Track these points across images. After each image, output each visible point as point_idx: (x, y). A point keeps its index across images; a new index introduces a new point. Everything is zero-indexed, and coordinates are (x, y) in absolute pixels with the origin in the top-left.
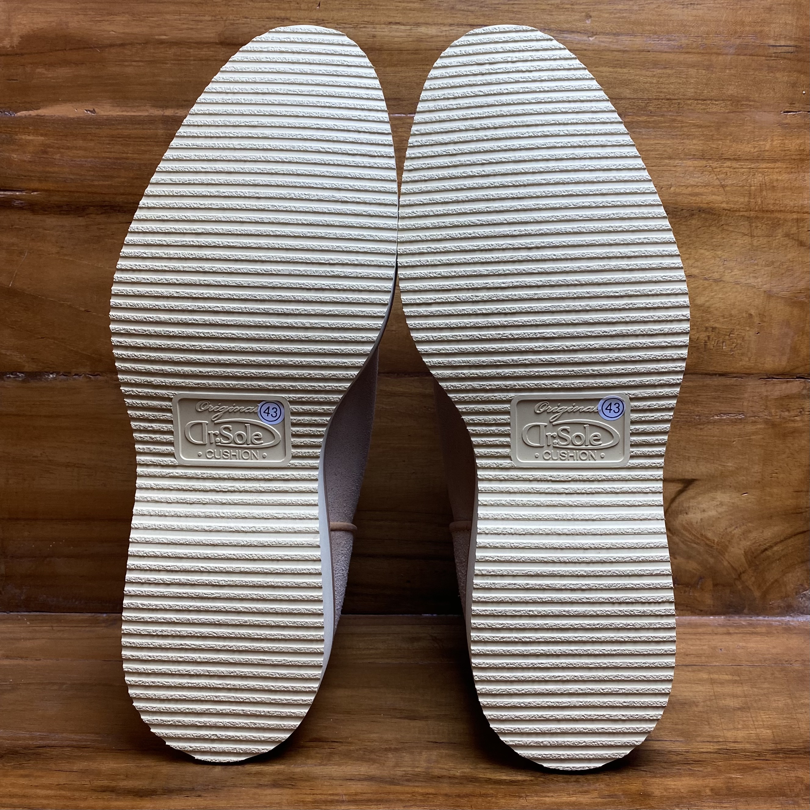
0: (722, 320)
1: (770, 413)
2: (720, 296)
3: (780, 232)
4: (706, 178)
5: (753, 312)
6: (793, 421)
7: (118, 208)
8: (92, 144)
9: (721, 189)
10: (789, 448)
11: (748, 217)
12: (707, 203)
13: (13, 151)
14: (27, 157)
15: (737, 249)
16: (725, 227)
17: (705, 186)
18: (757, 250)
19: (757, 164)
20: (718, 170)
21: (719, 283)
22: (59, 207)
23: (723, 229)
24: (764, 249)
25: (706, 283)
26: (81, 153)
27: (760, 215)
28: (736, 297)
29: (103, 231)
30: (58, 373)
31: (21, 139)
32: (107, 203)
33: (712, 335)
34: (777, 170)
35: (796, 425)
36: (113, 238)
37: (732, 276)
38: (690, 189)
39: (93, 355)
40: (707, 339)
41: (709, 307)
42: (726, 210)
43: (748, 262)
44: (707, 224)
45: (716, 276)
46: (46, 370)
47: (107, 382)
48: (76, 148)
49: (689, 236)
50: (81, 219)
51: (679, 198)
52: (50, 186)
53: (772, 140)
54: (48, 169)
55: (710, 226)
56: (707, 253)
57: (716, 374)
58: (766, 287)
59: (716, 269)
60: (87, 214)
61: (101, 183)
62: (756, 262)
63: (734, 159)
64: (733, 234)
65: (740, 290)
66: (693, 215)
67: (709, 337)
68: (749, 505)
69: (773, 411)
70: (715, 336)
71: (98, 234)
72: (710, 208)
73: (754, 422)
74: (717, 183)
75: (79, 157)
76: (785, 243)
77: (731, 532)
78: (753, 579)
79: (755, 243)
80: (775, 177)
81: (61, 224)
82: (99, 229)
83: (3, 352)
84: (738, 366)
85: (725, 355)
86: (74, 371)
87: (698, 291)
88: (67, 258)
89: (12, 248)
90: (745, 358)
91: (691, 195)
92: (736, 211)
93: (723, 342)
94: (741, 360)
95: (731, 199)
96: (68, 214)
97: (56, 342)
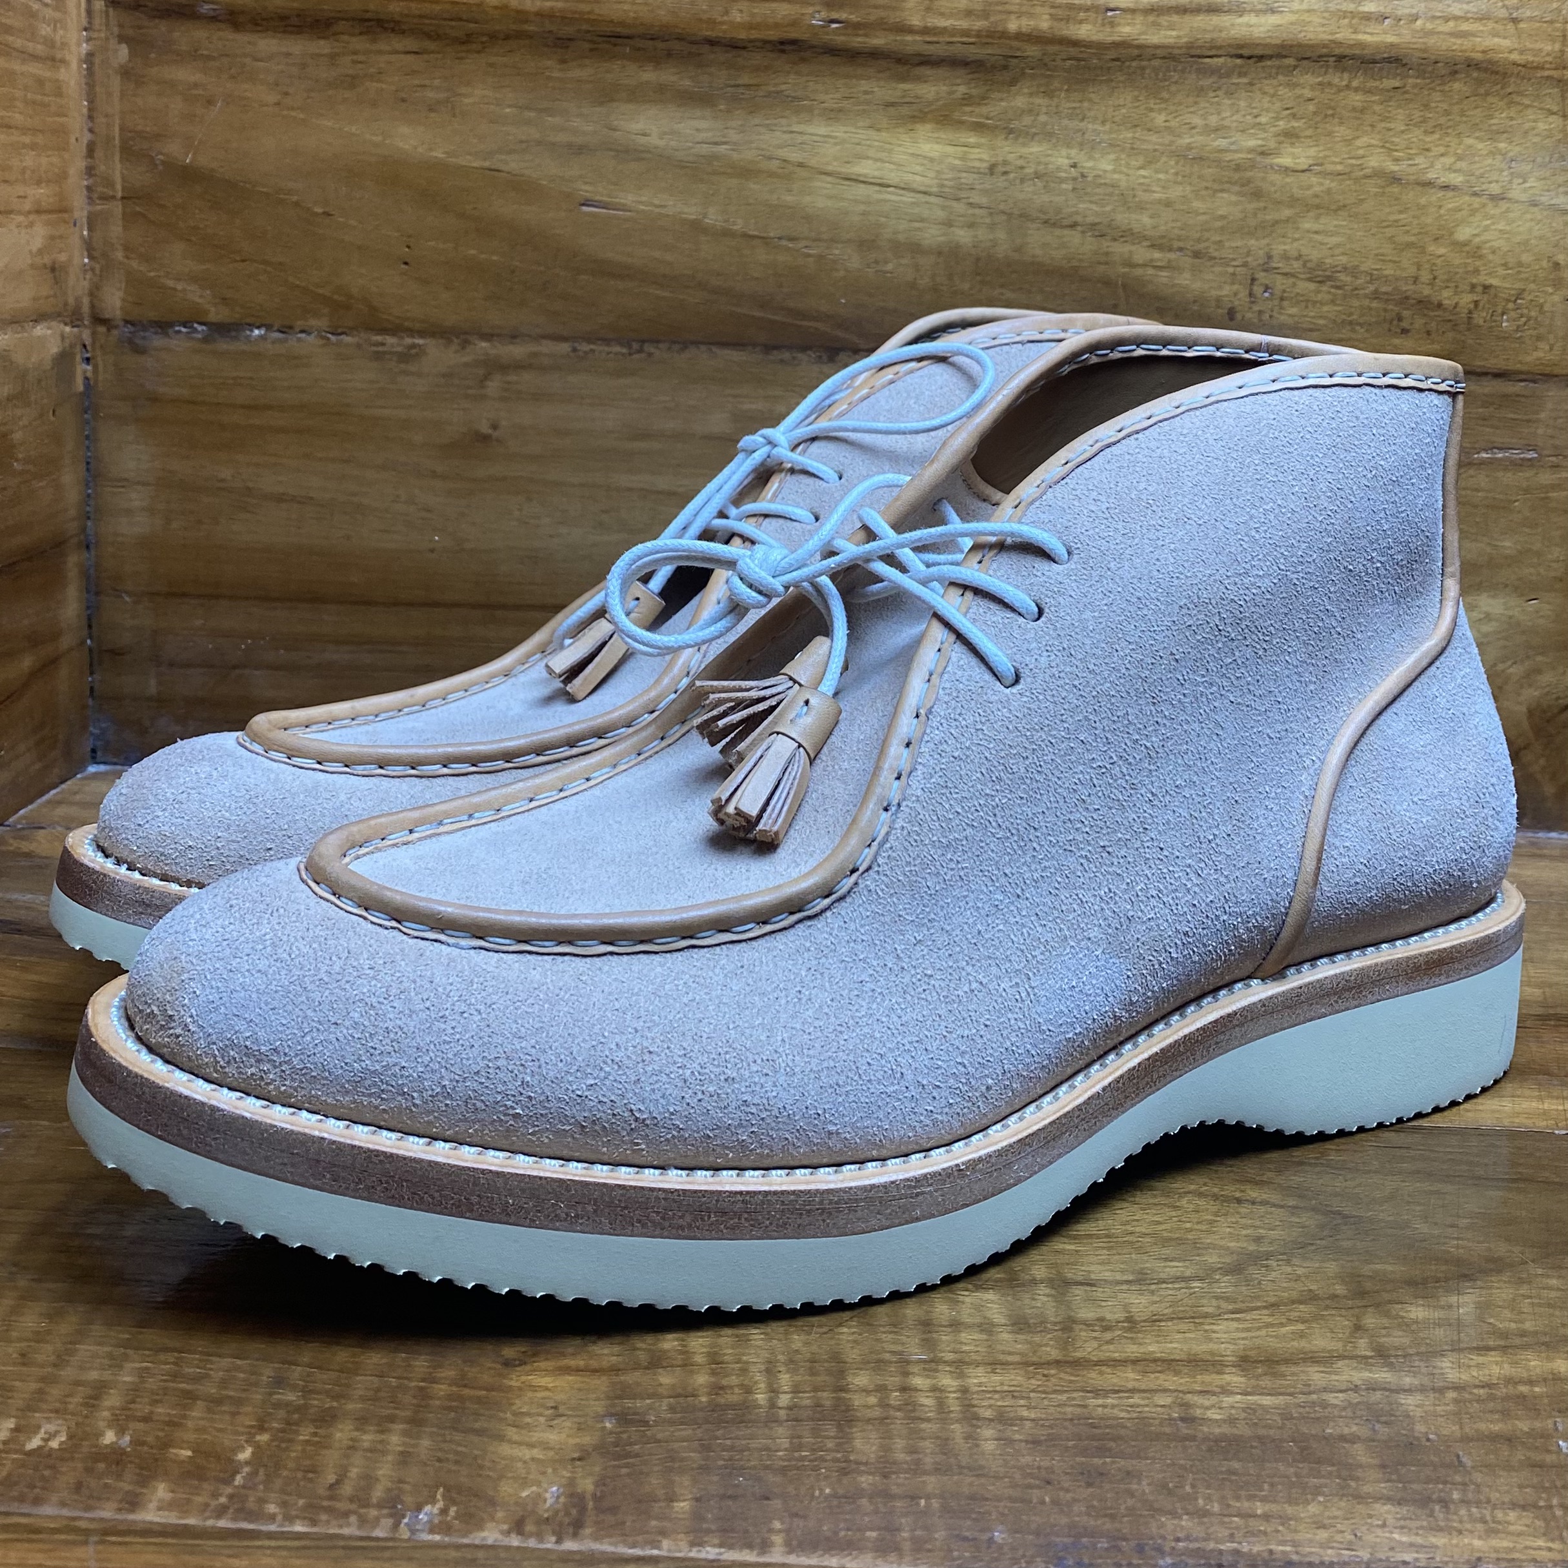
0: (1501, 271)
2: (1500, 227)
5: (1561, 259)
7: (392, 25)
9: (1510, 26)
11: (1560, 81)
12: (1484, 52)
15: (1536, 140)
16: (1518, 99)
17: (1481, 19)
21: (1501, 203)
22: (283, 18)
23: (1511, 102)
25: (1477, 201)
28: (1530, 230)
29: (360, 66)
30: (269, 327)
32: (368, 15)
33: (1483, 299)
36: (379, 81)
37: (1525, 190)
38: (1451, 24)
39: (336, 297)
40: (1472, 306)
41: (1478, 248)
42: (1519, 65)
43: (1557, 165)
44: (1482, 91)
45: (1495, 189)
46: (248, 320)
47: (359, 346)
49: (1447, 113)
50: (322, 42)
51: (1431, 41)
55: (1487, 94)
56: (1480, 146)
57: (1486, 374)
59: (1495, 176)
60: (333, 34)
64: (1530, 111)
65: (1538, 216)
66: (1456, 72)
67: (1476, 303)
68: (1541, 621)
70: (1489, 302)
71: (351, 72)
72: (1490, 62)
73: (1556, 467)
74: (1503, 13)
77: (1503, 671)
78: (1542, 762)
81: (284, 50)
82: (354, 62)
83: (170, 283)
84: (1529, 359)
85: (1505, 338)
86: (299, 324)
87: (1459, 215)
88: (293, 114)
89: (195, 92)
90: (1543, 345)
91: (1453, 34)
92: (1537, 68)
93: (1503, 314)
94: (1536, 349)
95: (1529, 45)
96: (298, 33)
97: (269, 269)
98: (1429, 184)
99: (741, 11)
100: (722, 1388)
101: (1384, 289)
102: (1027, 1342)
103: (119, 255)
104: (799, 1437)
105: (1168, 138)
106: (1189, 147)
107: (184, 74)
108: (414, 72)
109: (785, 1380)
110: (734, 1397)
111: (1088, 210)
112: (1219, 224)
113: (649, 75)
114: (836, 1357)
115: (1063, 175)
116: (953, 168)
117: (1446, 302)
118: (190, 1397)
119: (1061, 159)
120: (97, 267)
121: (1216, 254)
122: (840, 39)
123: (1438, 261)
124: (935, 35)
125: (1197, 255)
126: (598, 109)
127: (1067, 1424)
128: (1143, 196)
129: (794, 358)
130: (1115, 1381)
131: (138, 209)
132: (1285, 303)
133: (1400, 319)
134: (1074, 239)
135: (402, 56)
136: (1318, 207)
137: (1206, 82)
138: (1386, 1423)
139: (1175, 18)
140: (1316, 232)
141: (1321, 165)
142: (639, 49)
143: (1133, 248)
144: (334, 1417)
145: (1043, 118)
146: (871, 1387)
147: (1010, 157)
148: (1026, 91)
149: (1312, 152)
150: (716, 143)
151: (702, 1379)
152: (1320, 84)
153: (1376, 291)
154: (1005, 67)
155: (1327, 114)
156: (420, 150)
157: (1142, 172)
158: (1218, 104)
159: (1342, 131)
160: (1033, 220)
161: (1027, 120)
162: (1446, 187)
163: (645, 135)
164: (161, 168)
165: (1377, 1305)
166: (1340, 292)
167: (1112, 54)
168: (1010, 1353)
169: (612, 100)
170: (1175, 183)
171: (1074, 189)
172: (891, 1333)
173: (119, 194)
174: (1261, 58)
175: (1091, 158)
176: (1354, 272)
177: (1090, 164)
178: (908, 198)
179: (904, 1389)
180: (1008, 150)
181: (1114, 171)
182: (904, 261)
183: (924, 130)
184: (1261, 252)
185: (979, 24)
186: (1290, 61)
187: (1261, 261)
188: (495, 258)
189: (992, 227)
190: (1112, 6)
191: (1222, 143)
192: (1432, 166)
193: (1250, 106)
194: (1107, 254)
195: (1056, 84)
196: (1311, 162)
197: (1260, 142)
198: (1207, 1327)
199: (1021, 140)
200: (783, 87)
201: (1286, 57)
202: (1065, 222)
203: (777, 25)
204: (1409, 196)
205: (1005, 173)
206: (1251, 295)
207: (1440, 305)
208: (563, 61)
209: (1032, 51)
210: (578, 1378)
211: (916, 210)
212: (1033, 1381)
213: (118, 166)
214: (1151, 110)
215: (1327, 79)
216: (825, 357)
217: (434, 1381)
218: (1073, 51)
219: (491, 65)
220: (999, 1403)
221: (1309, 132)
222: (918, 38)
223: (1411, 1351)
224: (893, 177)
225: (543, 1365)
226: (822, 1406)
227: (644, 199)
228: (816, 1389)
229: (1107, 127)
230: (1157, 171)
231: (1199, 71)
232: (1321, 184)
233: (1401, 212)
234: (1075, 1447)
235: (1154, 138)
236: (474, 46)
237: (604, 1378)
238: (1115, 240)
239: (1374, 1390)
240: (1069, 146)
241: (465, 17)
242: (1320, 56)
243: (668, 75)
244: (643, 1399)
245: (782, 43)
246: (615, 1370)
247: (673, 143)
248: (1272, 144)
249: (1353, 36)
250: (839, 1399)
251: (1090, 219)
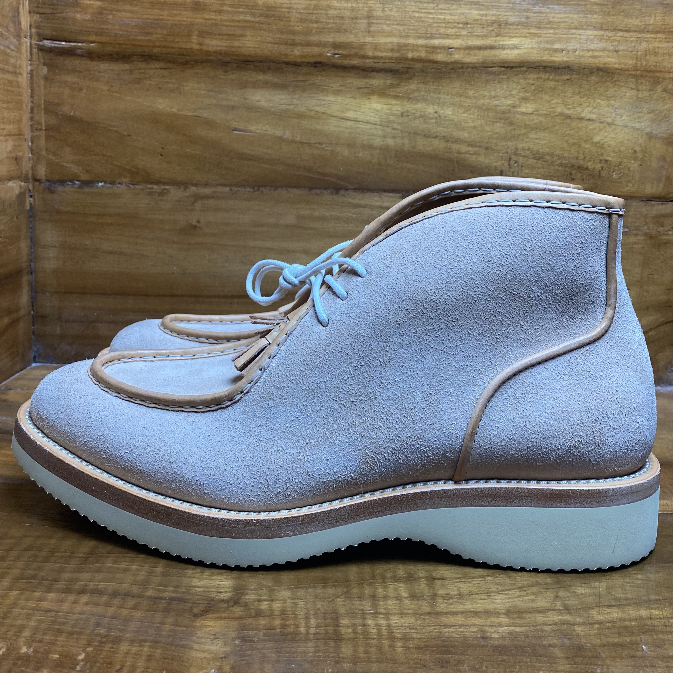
0: (612, 154)
1: (649, 228)
2: (612, 135)
3: (659, 88)
4: (603, 45)
5: (637, 149)
6: (667, 235)
7: (155, 57)
8: (135, 8)
9: (615, 53)
10: (663, 255)
11: (635, 76)
12: (604, 64)
13: (78, 12)
14: (88, 17)
15: (626, 100)
16: (618, 83)
17: (603, 51)
18: (641, 101)
19: (643, 35)
20: (613, 38)
21: (612, 126)
22: (111, 55)
23: (615, 85)
24: (647, 101)
25: (602, 125)
26: (128, 15)
27: (645, 74)
28: (624, 137)
29: (142, 74)
30: (105, 182)
31: (84, 3)
32: (146, 54)
33: (605, 166)
34: (658, 40)
35: (669, 238)
36: (150, 80)
37: (621, 121)
38: (590, 53)
39: (133, 169)
40: (600, 169)
41: (603, 145)
42: (618, 69)
43: (635, 110)
44: (603, 80)
45: (609, 120)
46: (97, 179)
47: (142, 189)
48: (125, 11)
49: (589, 89)
50: (126, 65)
51: (582, 60)
52: (104, 39)
53: (655, 17)
54: (103, 26)
55: (606, 81)
56: (603, 103)
58: (648, 130)
59: (609, 115)
60: (132, 61)
61: (142, 38)
62: (640, 110)
63: (626, 31)
64: (623, 88)
65: (627, 131)
66: (593, 72)
67: (602, 167)
69: (651, 226)
70: (607, 167)
71: (138, 77)
72: (607, 68)
73: (636, 235)
74: (612, 48)
75: (127, 18)
76: (663, 96)
79: (640, 95)
80: (656, 45)
81: (111, 68)
82: (140, 73)
83: (65, 164)
84: (624, 190)
85: (615, 182)
86: (118, 180)
87: (595, 131)
88: (115, 94)
89: (75, 86)
90: (630, 185)
91: (592, 57)
92: (626, 70)
93: (613, 172)
94: (627, 186)
95: (623, 61)
96: (117, 61)
97: (105, 158)
98: (582, 119)
99: (298, 50)
100: (286, 625)
101: (564, 162)
102: (417, 604)
103: (44, 153)
104: (318, 647)
105: (474, 101)
106: (483, 104)
107: (70, 79)
108: (164, 77)
109: (313, 621)
110: (292, 629)
111: (442, 131)
112: (495, 136)
113: (261, 77)
114: (335, 612)
115: (432, 116)
116: (386, 114)
117: (589, 167)
118: (59, 632)
119: (430, 110)
120: (35, 158)
121: (494, 148)
122: (339, 62)
123: (587, 150)
124: (378, 59)
125: (487, 148)
126: (240, 91)
127: (433, 640)
128: (464, 125)
129: (321, 193)
130: (453, 621)
131: (51, 134)
132: (523, 168)
133: (571, 174)
134: (436, 142)
135: (159, 70)
136: (536, 128)
137: (489, 78)
138: (569, 639)
139: (477, 51)
140: (536, 139)
141: (537, 111)
142: (256, 66)
143: (460, 146)
144: (121, 640)
145: (423, 93)
146: (350, 625)
147: (410, 109)
148: (415, 82)
149: (534, 106)
150: (288, 105)
151: (277, 622)
152: (537, 78)
153: (561, 163)
154: (407, 72)
155: (540, 90)
156: (167, 109)
157: (464, 115)
158: (494, 86)
159: (546, 97)
160: (419, 135)
161: (416, 94)
162: (589, 120)
163: (259, 101)
164: (60, 117)
165: (564, 587)
166: (546, 163)
167: (450, 67)
168: (409, 609)
169: (245, 87)
170: (478, 119)
171: (436, 122)
172: (358, 601)
173: (44, 128)
174: (512, 67)
175: (443, 109)
176: (552, 155)
177: (442, 112)
178: (368, 126)
179: (364, 625)
180: (409, 106)
181: (452, 115)
182: (365, 152)
183: (374, 98)
184: (513, 148)
185: (396, 55)
186: (525, 69)
187: (513, 151)
188: (198, 152)
189: (403, 138)
190: (451, 46)
191: (496, 102)
192: (583, 111)
193: (507, 87)
194: (450, 148)
195: (428, 79)
196: (533, 110)
197: (512, 102)
198: (493, 597)
199: (414, 102)
200: (316, 81)
201: (522, 67)
202: (433, 136)
203: (313, 56)
204: (574, 124)
205: (408, 116)
206: (509, 165)
207: (587, 169)
208: (226, 72)
209: (418, 65)
210: (226, 622)
211: (371, 131)
212: (419, 622)
213: (43, 116)
214: (467, 89)
215: (539, 76)
216: (334, 192)
217: (164, 624)
218: (435, 66)
219: (196, 73)
220: (404, 631)
221: (532, 98)
222: (371, 61)
223: (579, 607)
224: (361, 118)
225: (211, 616)
226: (328, 633)
227: (259, 128)
228: (326, 626)
229: (449, 96)
230: (470, 114)
231: (486, 73)
232: (538, 119)
233: (570, 130)
234: (436, 650)
235: (469, 101)
236: (189, 66)
237: (236, 622)
238: (453, 143)
239: (564, 624)
240: (433, 104)
241: (185, 54)
242: (537, 66)
243: (269, 77)
244: (252, 630)
245: (316, 63)
246: (240, 618)
247: (271, 105)
248: (517, 103)
249: (550, 58)
250: (336, 630)
251: (443, 134)
